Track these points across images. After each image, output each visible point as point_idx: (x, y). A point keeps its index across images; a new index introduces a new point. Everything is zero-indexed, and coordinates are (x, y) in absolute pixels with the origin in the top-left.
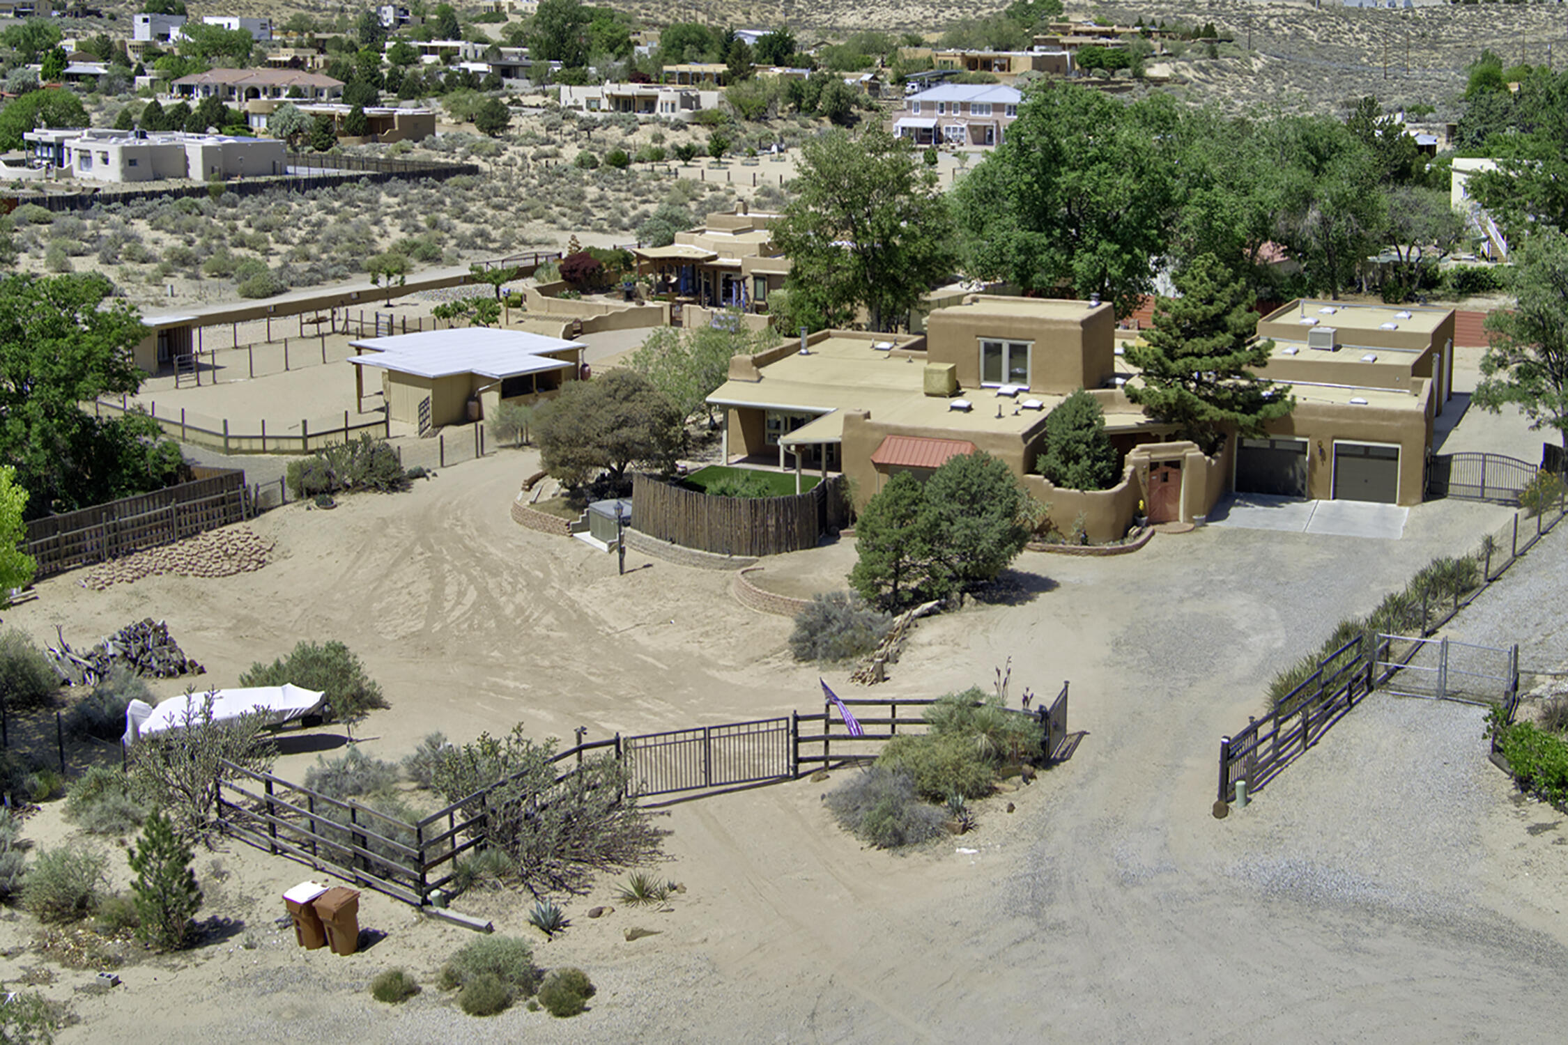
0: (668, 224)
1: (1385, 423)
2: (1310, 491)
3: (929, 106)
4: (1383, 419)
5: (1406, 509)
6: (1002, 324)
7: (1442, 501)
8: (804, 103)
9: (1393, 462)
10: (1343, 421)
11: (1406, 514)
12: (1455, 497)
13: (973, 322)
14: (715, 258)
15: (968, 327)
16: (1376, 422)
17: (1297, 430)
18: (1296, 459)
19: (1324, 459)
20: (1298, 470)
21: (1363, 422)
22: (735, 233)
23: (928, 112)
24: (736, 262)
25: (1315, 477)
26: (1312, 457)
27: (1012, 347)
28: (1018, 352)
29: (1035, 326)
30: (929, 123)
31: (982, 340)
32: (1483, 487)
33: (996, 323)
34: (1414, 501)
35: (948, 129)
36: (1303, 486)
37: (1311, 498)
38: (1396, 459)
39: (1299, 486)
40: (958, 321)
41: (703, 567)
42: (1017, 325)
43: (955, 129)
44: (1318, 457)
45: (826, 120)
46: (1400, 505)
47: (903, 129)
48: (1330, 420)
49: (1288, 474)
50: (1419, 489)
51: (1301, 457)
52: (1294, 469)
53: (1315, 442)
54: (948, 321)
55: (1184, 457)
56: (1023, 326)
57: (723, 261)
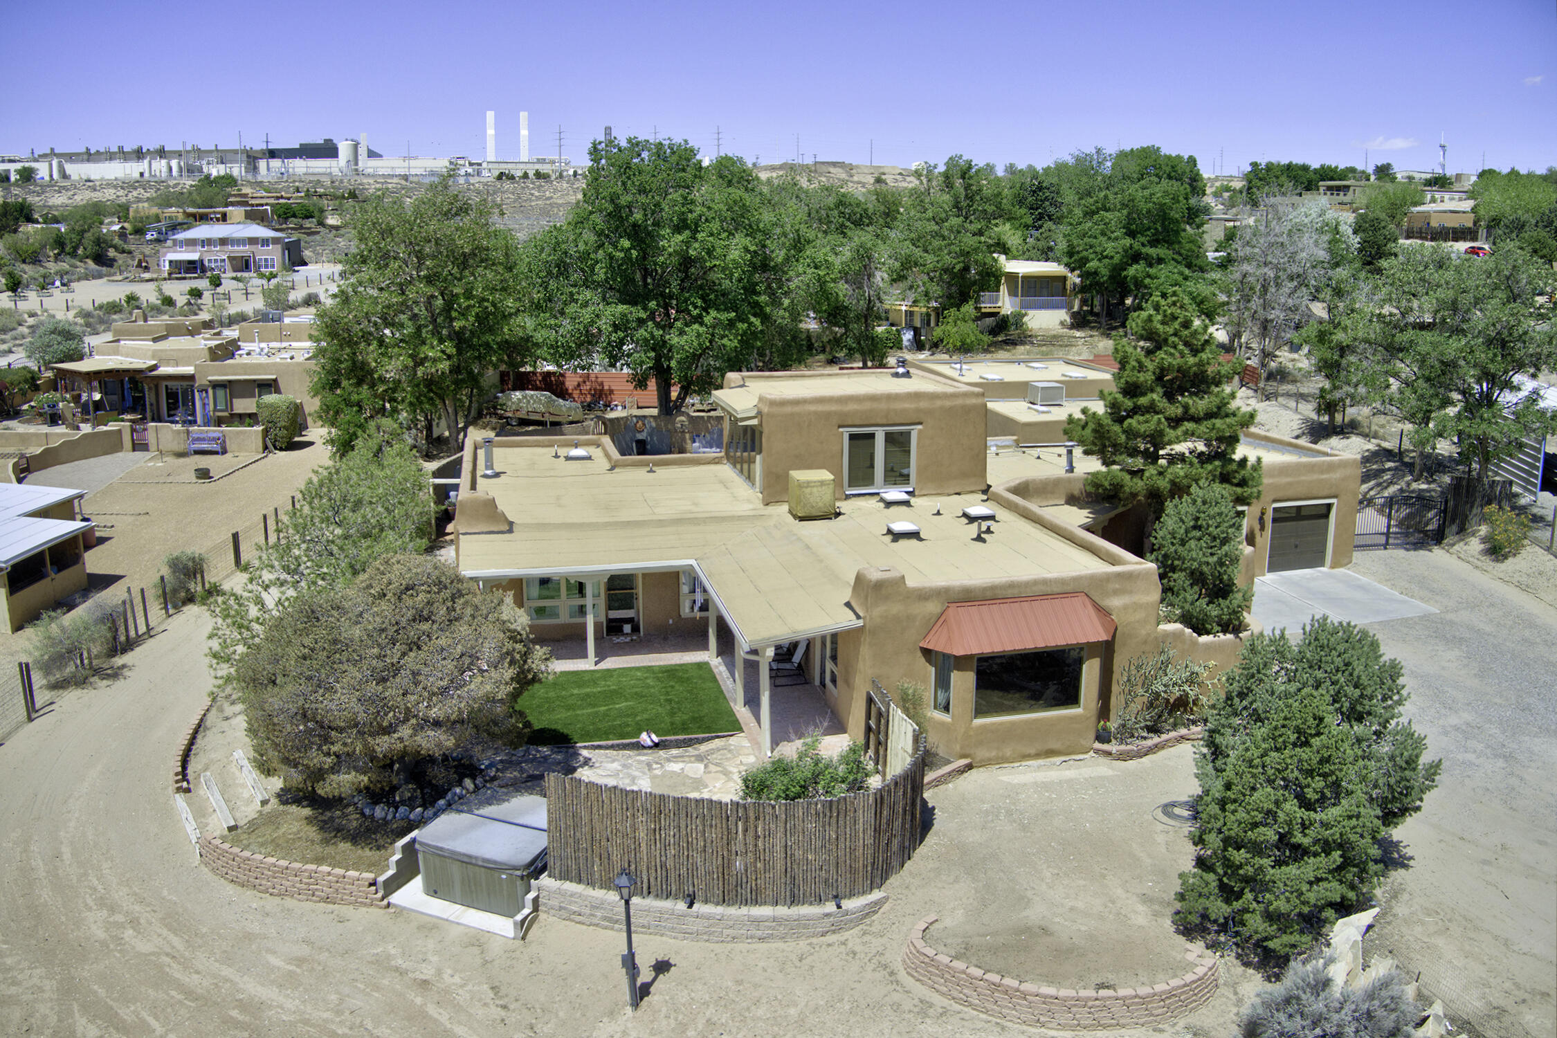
0: (59, 339)
1: (1324, 476)
3: (192, 243)
4: (1322, 472)
5: (1347, 572)
6: (875, 405)
8: (67, 249)
10: (1284, 480)
11: (1333, 577)
13: (834, 408)
14: (155, 368)
15: (827, 416)
16: (1315, 477)
21: (1303, 478)
22: (155, 340)
23: (191, 248)
24: (189, 370)
26: (1251, 528)
27: (890, 438)
28: (898, 442)
29: (923, 404)
30: (194, 256)
31: (846, 432)
33: (867, 406)
35: (210, 261)
38: (1329, 517)
40: (813, 408)
41: (783, 938)
42: (898, 406)
43: (216, 261)
44: (1257, 528)
45: (90, 262)
46: (1332, 567)
47: (171, 262)
54: (797, 409)
56: (907, 405)
57: (164, 370)
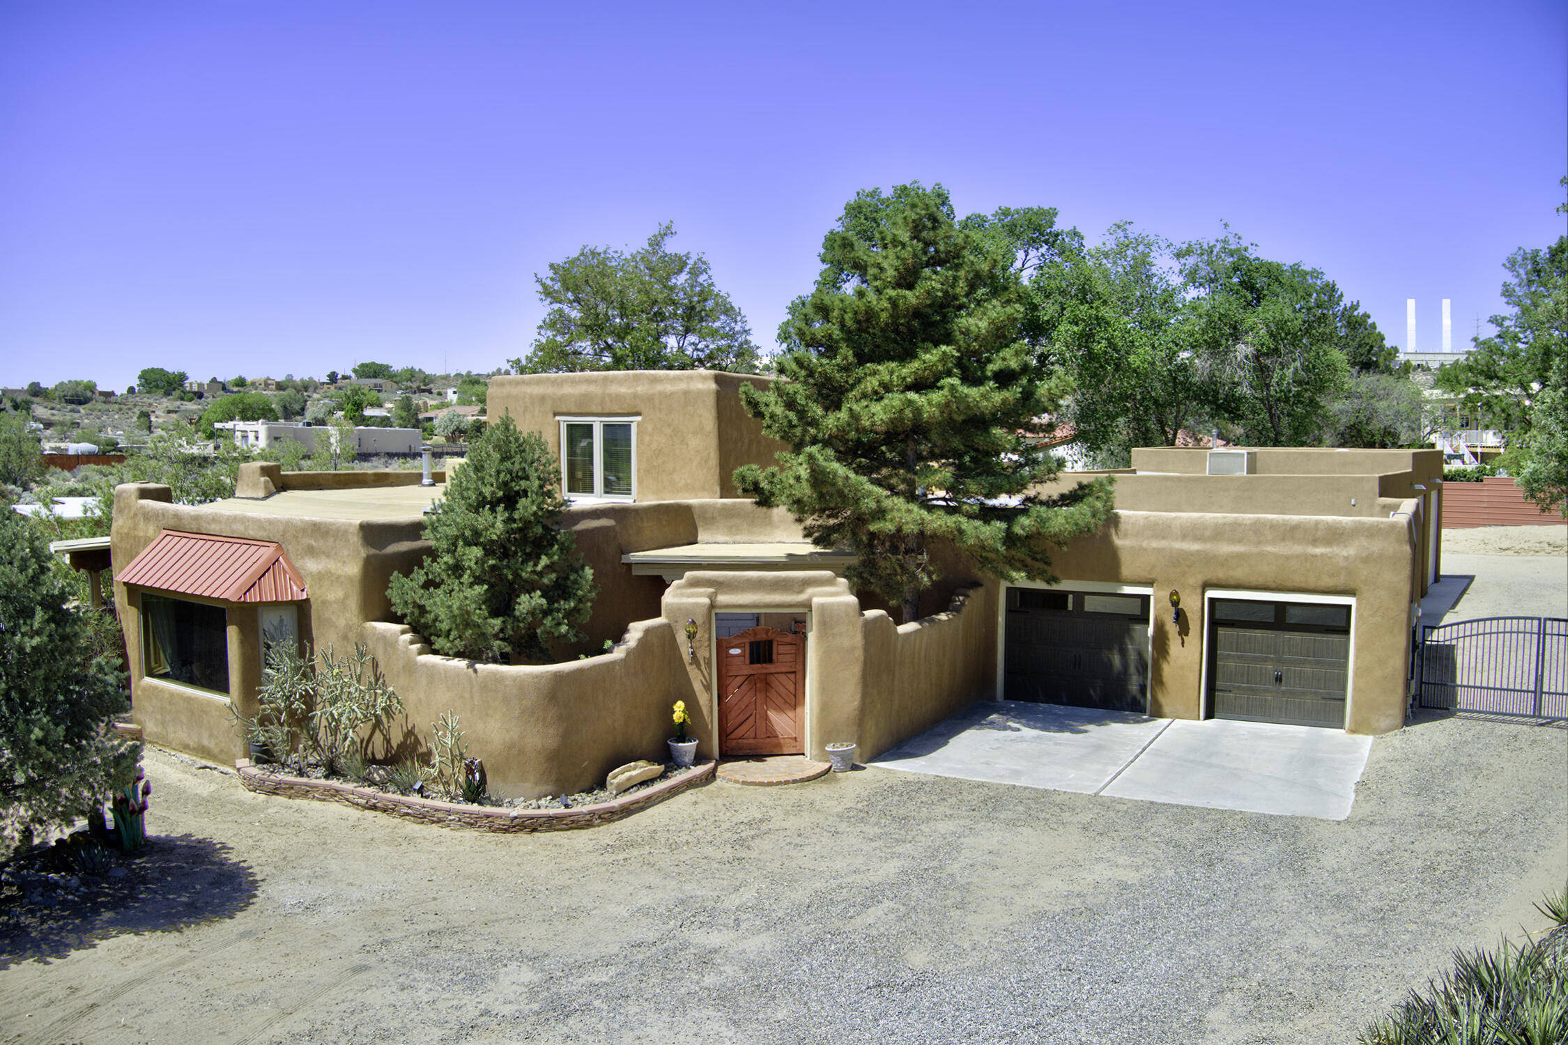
1: (1318, 551)
2: (1155, 699)
4: (1315, 542)
5: (1367, 741)
7: (1447, 723)
9: (1336, 638)
10: (1226, 548)
11: (1366, 751)
12: (1475, 714)
13: (549, 390)
15: (542, 399)
16: (1298, 549)
17: (1126, 571)
18: (1128, 631)
19: (1184, 631)
20: (1132, 657)
21: (1270, 549)
25: (1167, 670)
26: (1160, 628)
27: (607, 432)
28: (617, 438)
31: (564, 420)
32: (1538, 692)
33: (584, 389)
34: (1384, 722)
36: (1143, 689)
37: (1157, 713)
38: (1346, 631)
39: (1134, 687)
40: (529, 390)
44: (1172, 629)
46: (1353, 731)
48: (1195, 547)
49: (1110, 664)
50: (1396, 698)
51: (1138, 627)
52: (1123, 653)
53: (1165, 594)
54: (515, 391)
55: (808, 605)
56: (623, 390)
